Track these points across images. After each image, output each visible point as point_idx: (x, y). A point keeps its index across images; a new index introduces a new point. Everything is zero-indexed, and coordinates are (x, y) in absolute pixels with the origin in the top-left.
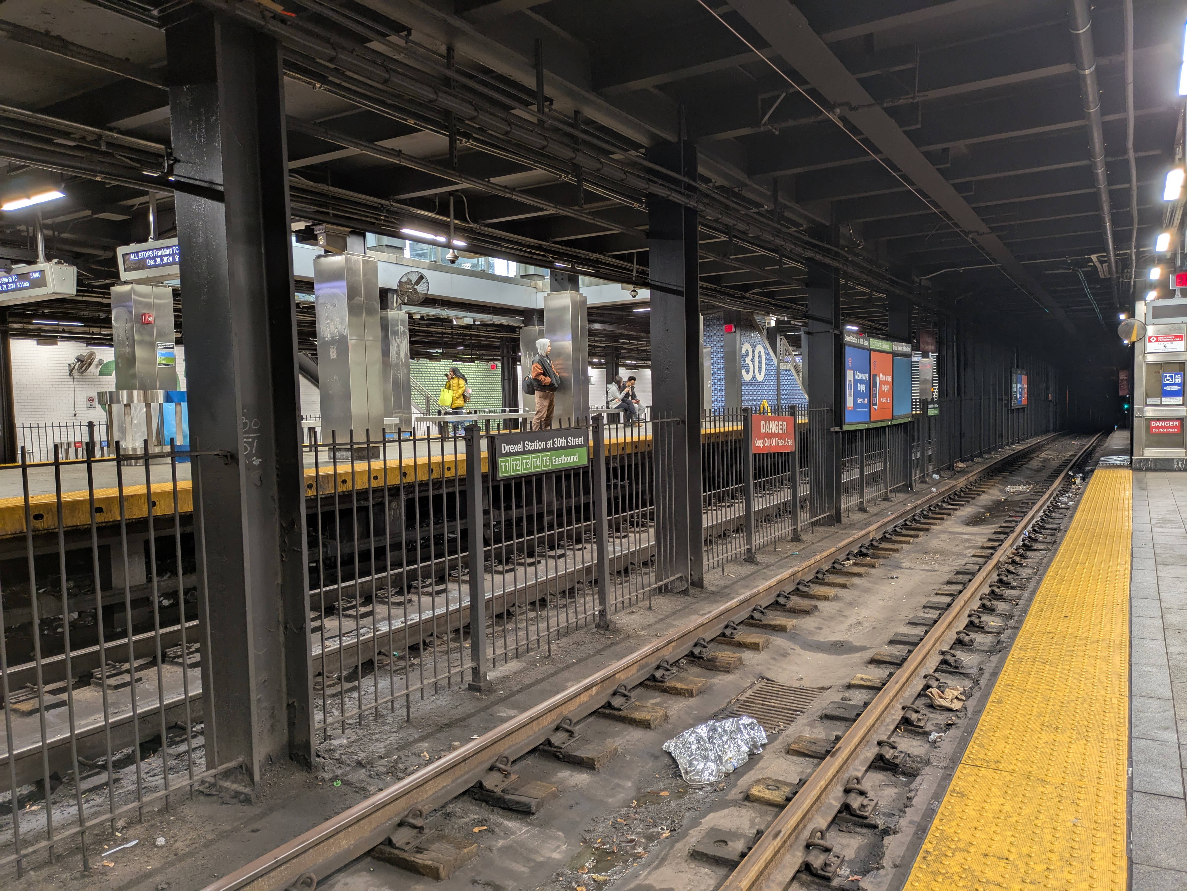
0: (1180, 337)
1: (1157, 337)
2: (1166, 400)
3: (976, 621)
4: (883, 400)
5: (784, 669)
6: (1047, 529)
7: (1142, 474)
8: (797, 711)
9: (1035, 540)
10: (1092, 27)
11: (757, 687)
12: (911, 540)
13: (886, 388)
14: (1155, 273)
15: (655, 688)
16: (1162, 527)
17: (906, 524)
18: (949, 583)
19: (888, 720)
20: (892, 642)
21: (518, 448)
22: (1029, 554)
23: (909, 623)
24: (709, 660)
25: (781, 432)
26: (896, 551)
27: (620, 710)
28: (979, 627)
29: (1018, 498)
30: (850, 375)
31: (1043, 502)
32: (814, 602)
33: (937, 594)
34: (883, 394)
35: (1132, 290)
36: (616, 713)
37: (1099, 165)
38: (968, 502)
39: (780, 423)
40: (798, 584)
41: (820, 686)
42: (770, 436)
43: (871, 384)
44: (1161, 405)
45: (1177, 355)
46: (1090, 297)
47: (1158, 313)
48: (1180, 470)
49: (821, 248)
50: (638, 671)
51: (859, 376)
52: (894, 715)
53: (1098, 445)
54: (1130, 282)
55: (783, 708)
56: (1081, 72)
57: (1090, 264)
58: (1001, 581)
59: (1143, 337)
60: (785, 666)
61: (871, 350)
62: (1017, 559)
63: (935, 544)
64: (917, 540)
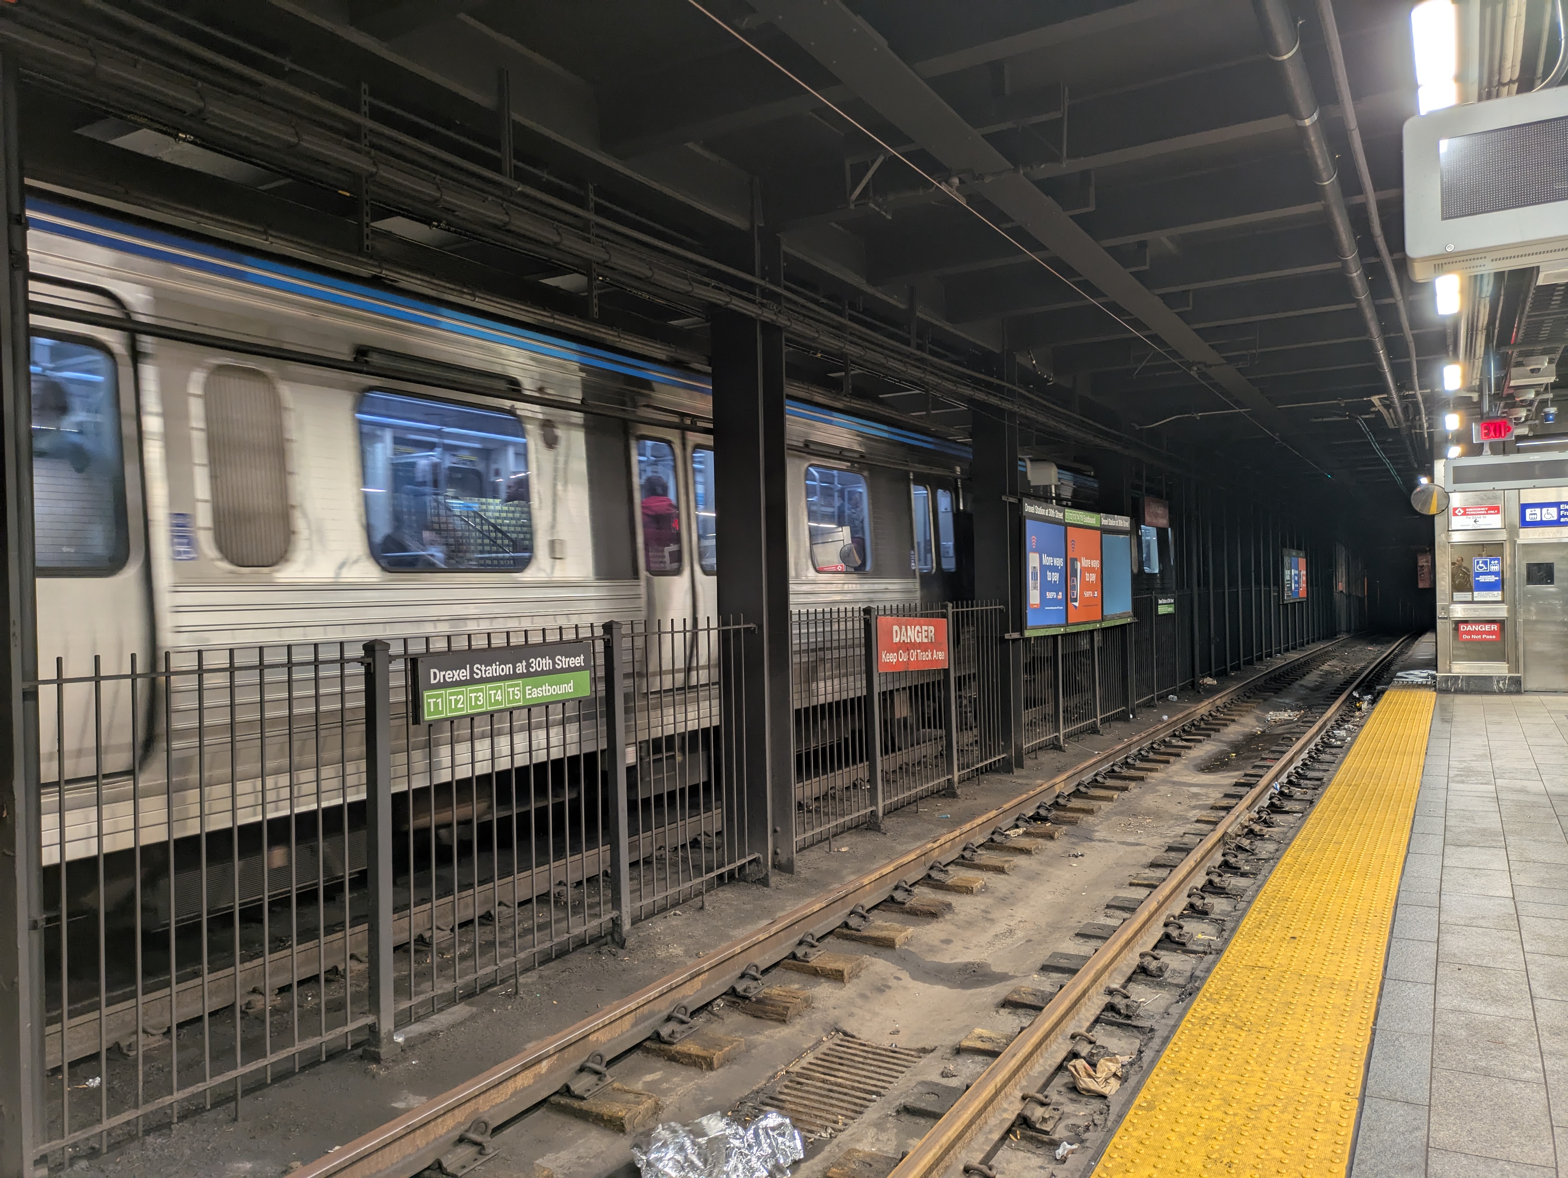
0: (1496, 509)
1: (1465, 509)
2: (1479, 596)
3: (1175, 933)
4: (1088, 594)
5: (876, 1014)
6: (1310, 779)
7: (1448, 698)
8: (873, 1093)
9: (1289, 797)
10: (1302, 50)
11: (823, 1048)
12: (1116, 795)
13: (1092, 577)
14: (1452, 422)
15: (659, 1054)
16: (1463, 782)
17: (1113, 771)
18: (1154, 865)
19: (993, 1121)
20: (1045, 969)
21: (463, 674)
22: (1277, 818)
23: (1077, 935)
24: (759, 1001)
25: (925, 640)
26: (1090, 812)
27: (582, 1098)
28: (1178, 943)
29: (1280, 730)
30: (1033, 560)
31: (1311, 736)
32: (950, 898)
33: (1131, 884)
34: (1086, 586)
35: (1427, 445)
36: (576, 1104)
37: (1352, 266)
38: (1209, 736)
39: (925, 628)
40: (932, 868)
41: (920, 1045)
42: (908, 647)
43: (1068, 572)
44: (1472, 602)
45: (1492, 534)
46: (1381, 454)
47: (1460, 476)
48: (1501, 692)
49: (989, 385)
50: (635, 1024)
51: (1047, 560)
52: (1005, 1110)
53: (1402, 652)
54: (1422, 434)
55: (853, 1088)
56: (1300, 123)
57: (1373, 409)
58: (1226, 864)
59: (1445, 508)
60: (877, 1009)
61: (1067, 525)
62: (1257, 828)
63: (1150, 801)
64: (1125, 795)
